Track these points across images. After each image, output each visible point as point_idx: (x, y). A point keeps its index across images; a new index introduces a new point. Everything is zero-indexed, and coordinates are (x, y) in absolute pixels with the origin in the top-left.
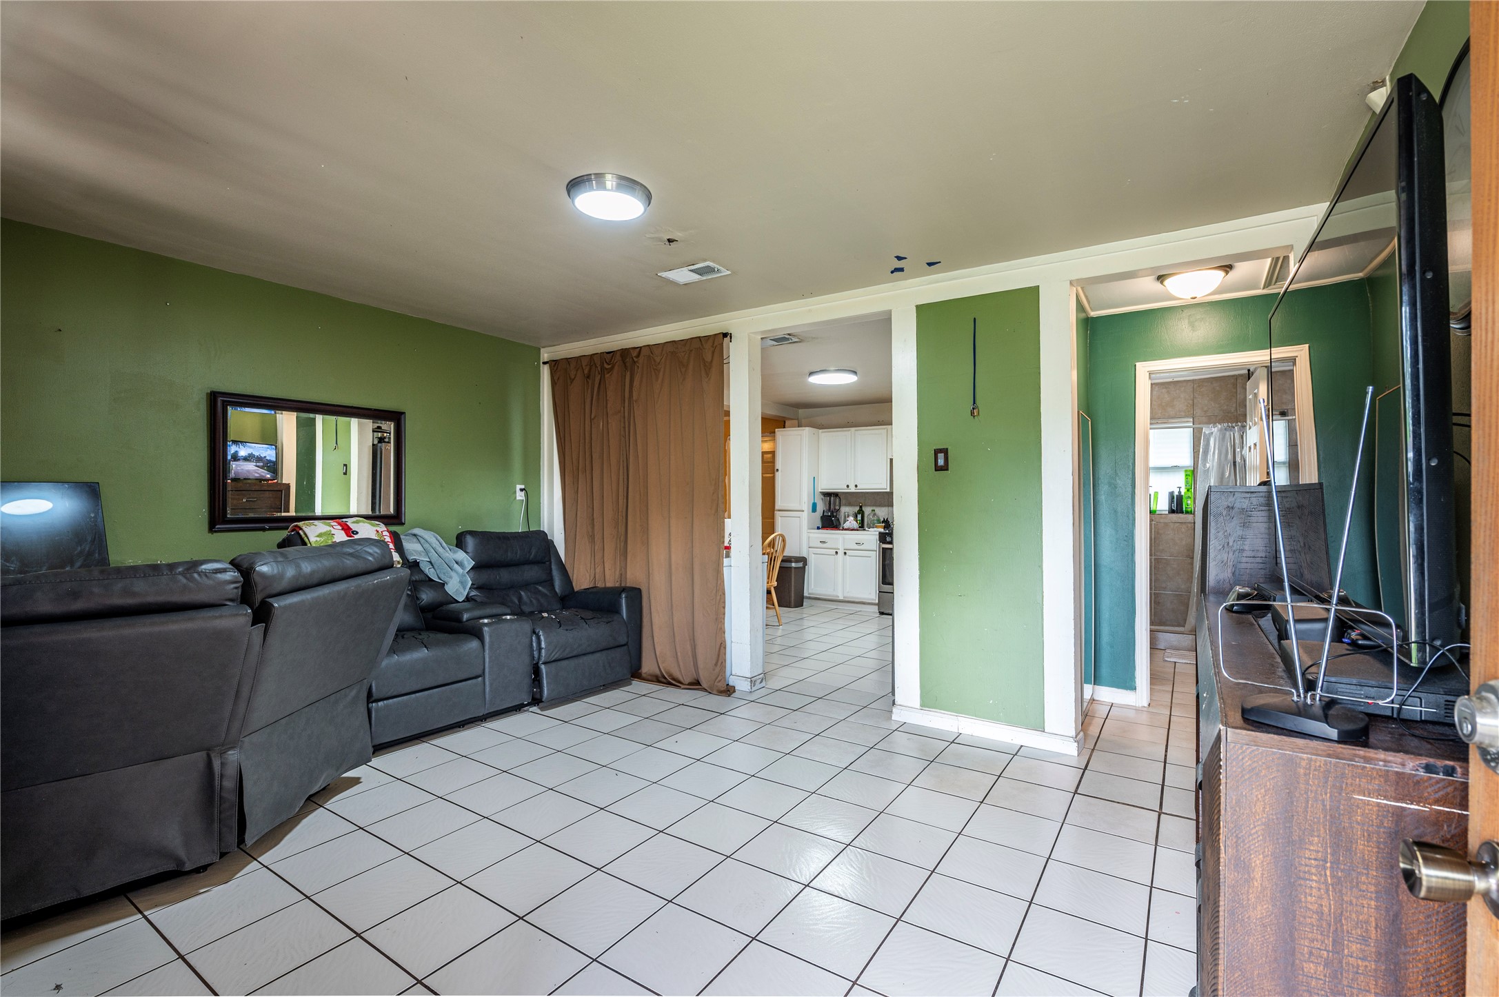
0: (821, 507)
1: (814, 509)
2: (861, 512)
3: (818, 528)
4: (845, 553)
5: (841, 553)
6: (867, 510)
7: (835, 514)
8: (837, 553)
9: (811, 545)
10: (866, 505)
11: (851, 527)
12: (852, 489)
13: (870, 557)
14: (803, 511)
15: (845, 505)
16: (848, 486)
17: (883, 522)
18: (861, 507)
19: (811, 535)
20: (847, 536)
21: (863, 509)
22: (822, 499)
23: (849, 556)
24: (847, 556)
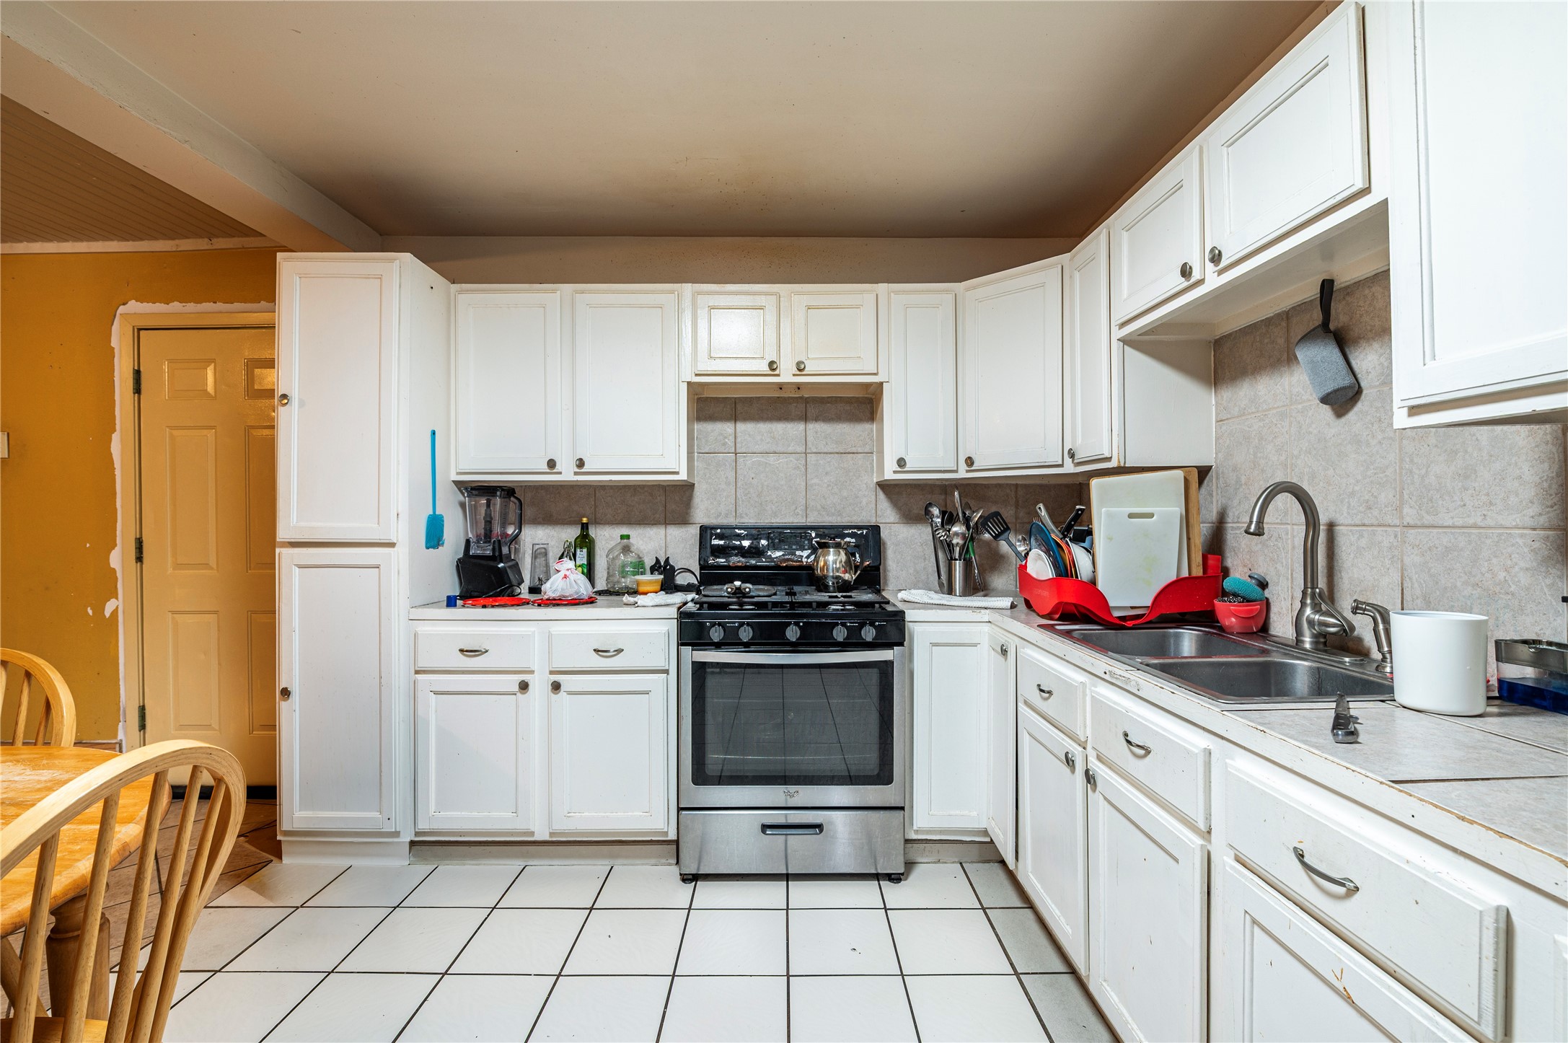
0: (456, 531)
1: (434, 537)
2: (585, 541)
3: (451, 602)
4: (556, 687)
5: (539, 684)
6: (605, 537)
7: (505, 550)
8: (524, 686)
9: (422, 664)
10: (597, 522)
11: (570, 592)
12: (567, 473)
13: (647, 693)
14: (392, 545)
15: (536, 522)
16: (552, 464)
17: (653, 570)
18: (585, 527)
19: (424, 628)
20: (557, 628)
21: (592, 532)
22: (462, 505)
23: (570, 693)
24: (562, 694)
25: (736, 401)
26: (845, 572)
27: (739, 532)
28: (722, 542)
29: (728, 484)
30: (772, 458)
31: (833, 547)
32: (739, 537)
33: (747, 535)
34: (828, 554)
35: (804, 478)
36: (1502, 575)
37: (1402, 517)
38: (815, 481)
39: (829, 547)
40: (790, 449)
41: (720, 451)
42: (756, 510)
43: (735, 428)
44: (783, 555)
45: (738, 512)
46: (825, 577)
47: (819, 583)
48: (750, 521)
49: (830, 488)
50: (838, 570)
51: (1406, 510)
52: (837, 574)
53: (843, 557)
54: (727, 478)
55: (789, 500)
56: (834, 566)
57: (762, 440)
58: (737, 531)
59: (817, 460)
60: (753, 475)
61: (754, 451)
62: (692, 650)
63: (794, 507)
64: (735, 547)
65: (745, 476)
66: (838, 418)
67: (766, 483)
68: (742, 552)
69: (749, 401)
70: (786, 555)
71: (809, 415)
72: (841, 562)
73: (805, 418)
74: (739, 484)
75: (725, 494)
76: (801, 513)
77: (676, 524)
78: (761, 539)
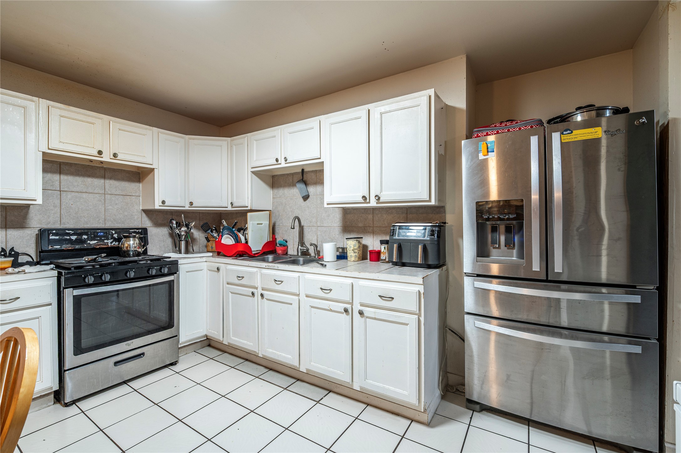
13: (38, 318)
25: (60, 164)
26: (139, 248)
27: (69, 232)
28: (57, 237)
29: (55, 207)
30: (84, 195)
31: (132, 238)
32: (69, 234)
33: (74, 233)
34: (130, 241)
35: (104, 205)
36: (334, 236)
37: (317, 225)
38: (110, 207)
39: (130, 237)
40: (96, 191)
41: (49, 189)
42: (74, 220)
43: (60, 177)
44: (97, 242)
45: (62, 221)
46: (129, 251)
47: (126, 253)
48: (71, 226)
49: (118, 211)
50: (135, 247)
51: (318, 223)
52: (135, 249)
53: (137, 241)
54: (54, 203)
55: (95, 216)
56: (134, 245)
57: (78, 185)
58: (67, 231)
59: (111, 198)
60: (72, 203)
61: (73, 190)
62: (73, 290)
63: (98, 219)
64: (67, 240)
65: (67, 203)
66: (123, 179)
67: (80, 207)
68: (70, 241)
69: (71, 165)
70: (99, 242)
71: (106, 176)
72: (137, 244)
73: (104, 177)
74: (63, 207)
75: (53, 212)
76: (102, 222)
77: (15, 228)
78: (83, 235)
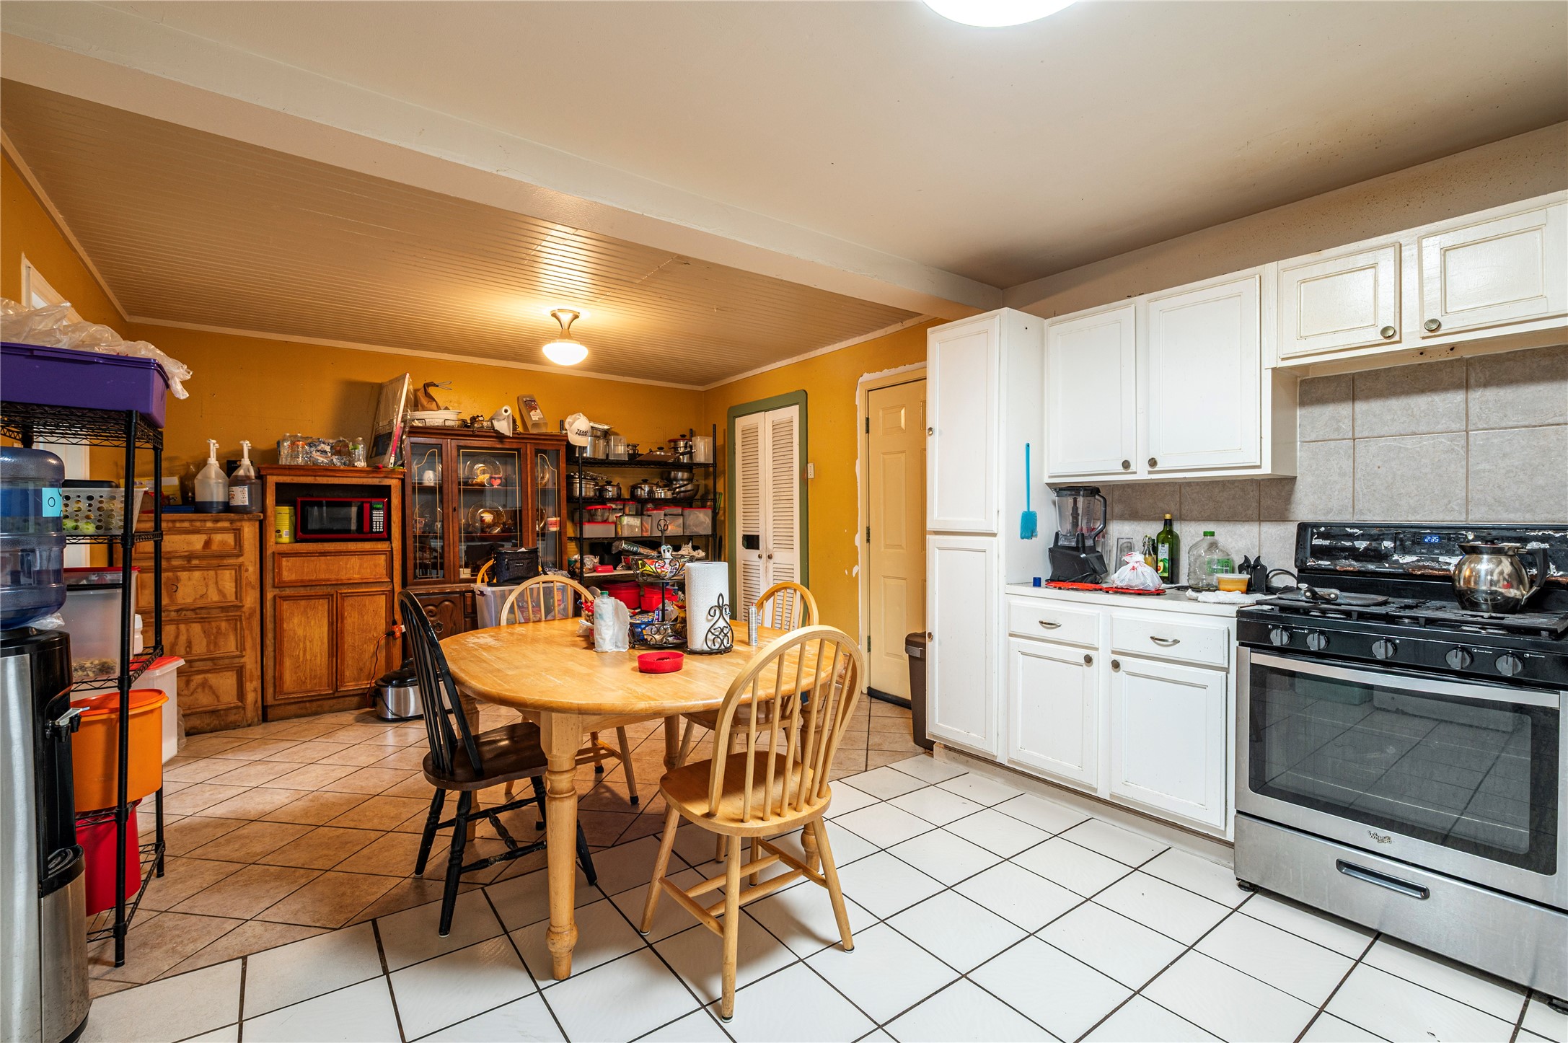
0: (1050, 524)
1: (1029, 527)
2: (1169, 536)
3: (1037, 583)
4: (1116, 665)
5: (1102, 660)
6: (1189, 533)
7: (1089, 543)
8: (1088, 660)
9: (1015, 630)
10: (1182, 518)
11: (1137, 583)
12: (1141, 473)
13: (1204, 687)
14: (994, 535)
15: (1123, 517)
16: (1126, 465)
17: (1241, 569)
18: (1168, 523)
19: (1015, 601)
20: (1118, 613)
21: (1177, 528)
22: (1054, 503)
23: (1129, 674)
24: (1121, 673)
25: (1353, 378)
26: (1510, 586)
27: (1352, 531)
28: (1327, 542)
29: (1343, 475)
30: (1409, 442)
31: (1487, 553)
32: (1351, 537)
33: (1362, 535)
34: (1480, 561)
35: (1464, 463)
38: (1486, 466)
39: (1481, 553)
40: (1440, 427)
41: (1330, 438)
42: (1383, 505)
43: (1353, 409)
44: (1418, 561)
45: (1356, 507)
46: (1473, 591)
47: (1466, 599)
48: (1375, 518)
50: (1492, 583)
52: (1494, 588)
53: (1506, 566)
54: (1341, 467)
55: (1436, 492)
56: (1489, 577)
57: (1393, 420)
58: (1348, 529)
59: (1488, 439)
60: (1380, 464)
61: (1382, 434)
62: (1251, 652)
63: (1446, 501)
64: (1344, 549)
65: (1367, 465)
66: (1531, 378)
67: (1399, 473)
68: (1354, 554)
69: (1376, 374)
70: (1423, 561)
71: (1472, 381)
72: (1501, 573)
73: (1466, 386)
74: (1358, 475)
75: (1338, 487)
76: (1456, 508)
77: (1272, 521)
78: (1383, 540)
